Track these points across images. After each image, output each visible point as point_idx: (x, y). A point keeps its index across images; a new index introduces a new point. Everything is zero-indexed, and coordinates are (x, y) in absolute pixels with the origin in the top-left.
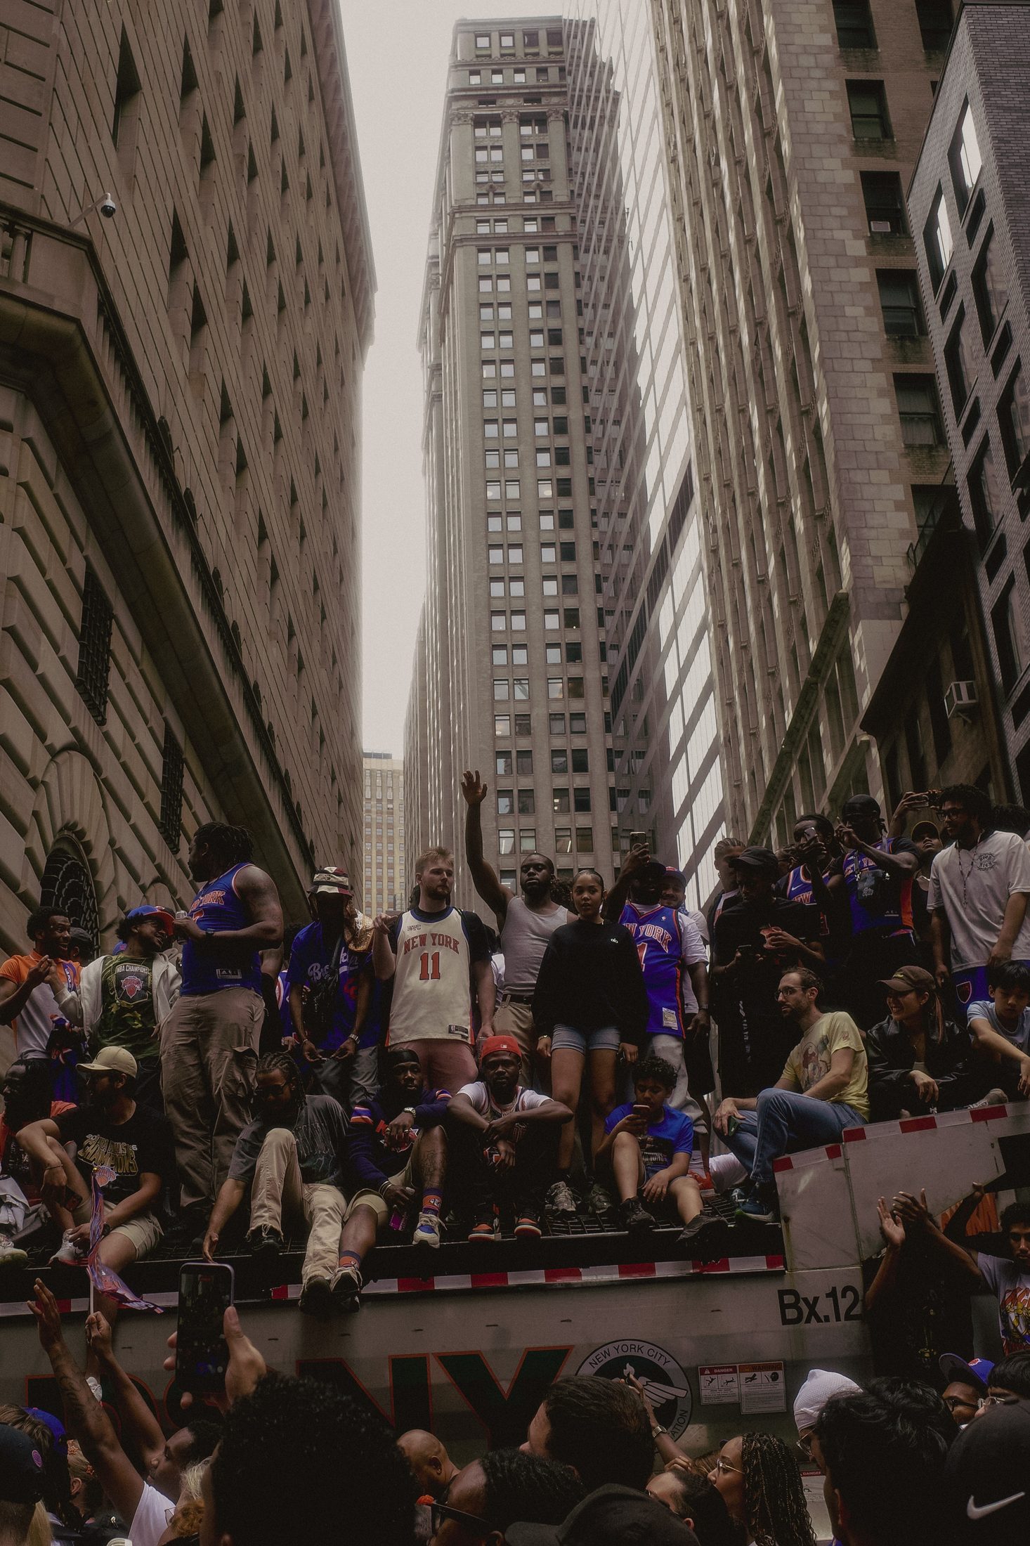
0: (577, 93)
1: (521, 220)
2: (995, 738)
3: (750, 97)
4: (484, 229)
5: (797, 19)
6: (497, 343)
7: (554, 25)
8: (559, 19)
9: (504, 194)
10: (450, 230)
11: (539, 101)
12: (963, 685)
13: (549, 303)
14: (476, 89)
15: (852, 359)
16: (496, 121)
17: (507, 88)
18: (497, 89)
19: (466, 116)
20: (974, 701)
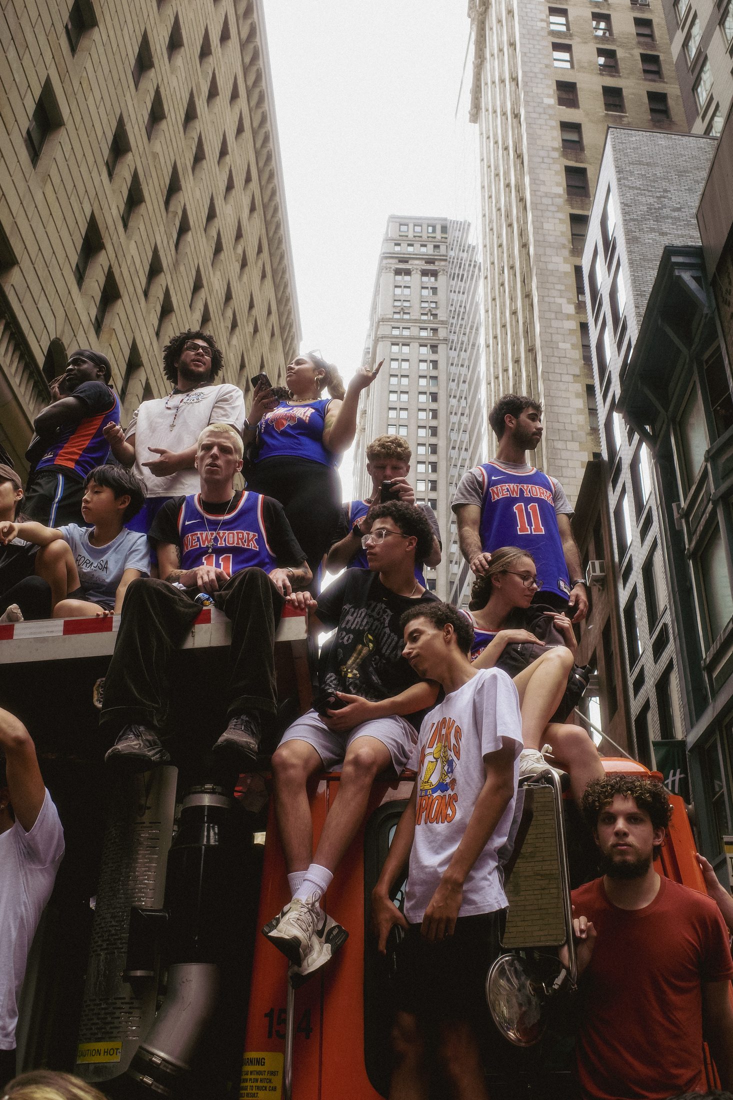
0: (459, 261)
1: (418, 329)
2: (613, 597)
3: (518, 227)
4: (396, 332)
5: (542, 177)
6: (399, 398)
7: (444, 222)
8: (446, 219)
9: (409, 313)
10: (377, 331)
11: (434, 263)
12: (597, 563)
13: (431, 377)
14: (398, 254)
15: (561, 374)
16: (408, 272)
17: (416, 255)
18: (409, 254)
19: (391, 268)
20: (603, 574)
